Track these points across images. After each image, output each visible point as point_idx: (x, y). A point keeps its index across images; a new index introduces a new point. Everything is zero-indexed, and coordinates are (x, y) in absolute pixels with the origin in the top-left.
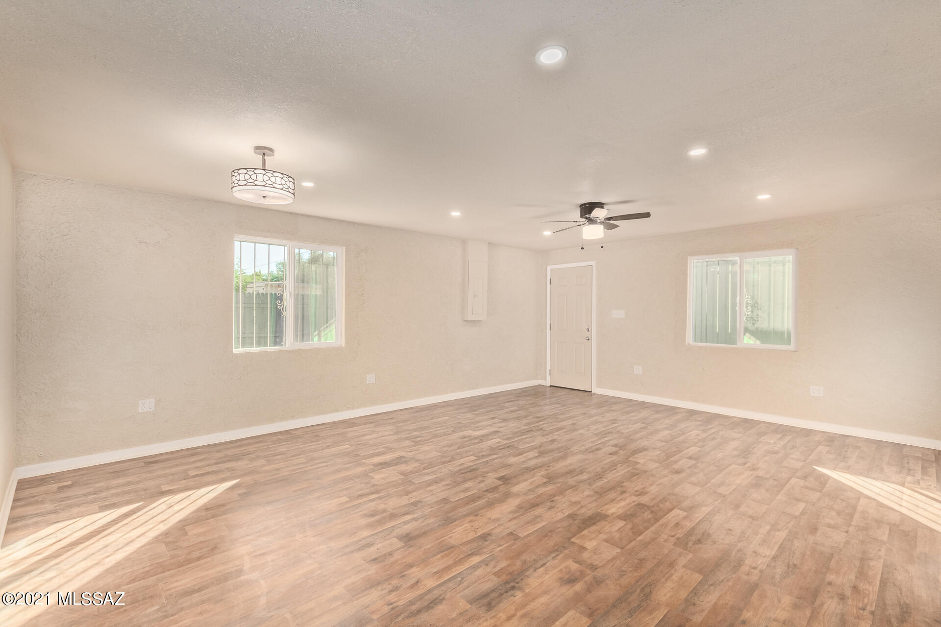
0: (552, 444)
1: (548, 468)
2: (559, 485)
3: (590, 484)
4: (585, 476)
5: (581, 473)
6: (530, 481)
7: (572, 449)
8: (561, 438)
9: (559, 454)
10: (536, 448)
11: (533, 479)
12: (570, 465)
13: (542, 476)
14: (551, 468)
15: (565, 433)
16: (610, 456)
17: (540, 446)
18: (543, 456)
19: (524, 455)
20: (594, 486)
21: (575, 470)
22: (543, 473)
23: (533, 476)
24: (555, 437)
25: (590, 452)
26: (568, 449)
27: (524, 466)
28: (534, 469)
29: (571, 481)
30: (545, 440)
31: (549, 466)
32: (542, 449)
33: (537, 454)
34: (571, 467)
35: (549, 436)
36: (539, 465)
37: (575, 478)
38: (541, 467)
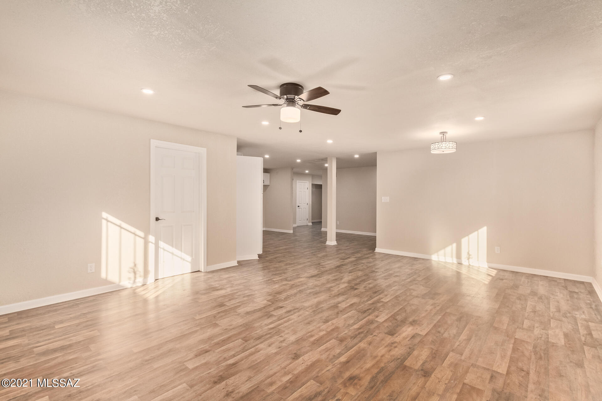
0: (328, 317)
1: (330, 295)
2: (324, 287)
3: (308, 287)
4: (309, 291)
5: (310, 293)
6: (340, 288)
7: (311, 311)
8: (318, 326)
9: (322, 306)
10: (341, 311)
11: (338, 289)
12: (315, 298)
13: (333, 291)
14: (329, 296)
15: (313, 333)
16: (283, 306)
17: (338, 313)
18: (334, 304)
19: (349, 304)
20: (307, 286)
21: (314, 295)
22: (333, 293)
23: (339, 290)
24: (324, 327)
25: (297, 309)
26: (314, 311)
27: (345, 296)
28: (339, 294)
29: (317, 289)
30: (334, 321)
31: (330, 296)
32: (336, 311)
33: (339, 305)
34: (316, 296)
35: (331, 328)
36: (336, 297)
37: (315, 290)
38: (335, 296)
